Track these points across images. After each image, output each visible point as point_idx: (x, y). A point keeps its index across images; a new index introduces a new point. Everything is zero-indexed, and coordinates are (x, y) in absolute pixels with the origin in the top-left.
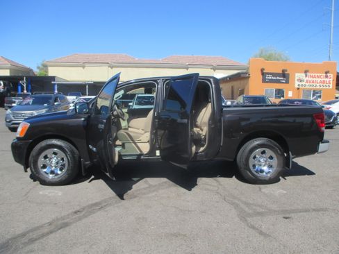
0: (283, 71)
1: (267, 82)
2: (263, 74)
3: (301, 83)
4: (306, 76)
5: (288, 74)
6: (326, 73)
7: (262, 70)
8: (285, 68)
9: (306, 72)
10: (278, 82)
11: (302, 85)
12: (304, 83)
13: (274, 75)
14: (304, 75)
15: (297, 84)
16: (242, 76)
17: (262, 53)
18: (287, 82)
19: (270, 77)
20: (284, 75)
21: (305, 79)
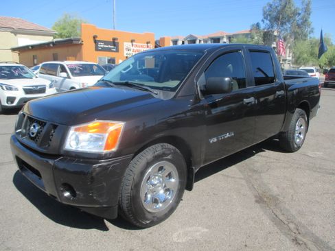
0: (114, 39)
1: (100, 50)
2: (96, 42)
3: (129, 52)
4: (133, 45)
5: (118, 43)
6: (148, 43)
7: (95, 37)
8: (115, 37)
9: (132, 41)
10: (109, 50)
11: (130, 54)
12: (131, 52)
13: (105, 43)
14: (130, 44)
15: (125, 53)
16: (74, 42)
17: (66, 18)
18: (117, 51)
19: (101, 45)
20: (114, 43)
21: (132, 48)
